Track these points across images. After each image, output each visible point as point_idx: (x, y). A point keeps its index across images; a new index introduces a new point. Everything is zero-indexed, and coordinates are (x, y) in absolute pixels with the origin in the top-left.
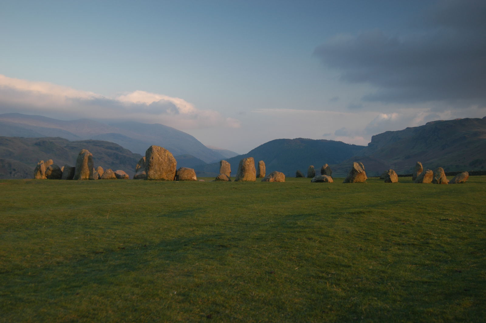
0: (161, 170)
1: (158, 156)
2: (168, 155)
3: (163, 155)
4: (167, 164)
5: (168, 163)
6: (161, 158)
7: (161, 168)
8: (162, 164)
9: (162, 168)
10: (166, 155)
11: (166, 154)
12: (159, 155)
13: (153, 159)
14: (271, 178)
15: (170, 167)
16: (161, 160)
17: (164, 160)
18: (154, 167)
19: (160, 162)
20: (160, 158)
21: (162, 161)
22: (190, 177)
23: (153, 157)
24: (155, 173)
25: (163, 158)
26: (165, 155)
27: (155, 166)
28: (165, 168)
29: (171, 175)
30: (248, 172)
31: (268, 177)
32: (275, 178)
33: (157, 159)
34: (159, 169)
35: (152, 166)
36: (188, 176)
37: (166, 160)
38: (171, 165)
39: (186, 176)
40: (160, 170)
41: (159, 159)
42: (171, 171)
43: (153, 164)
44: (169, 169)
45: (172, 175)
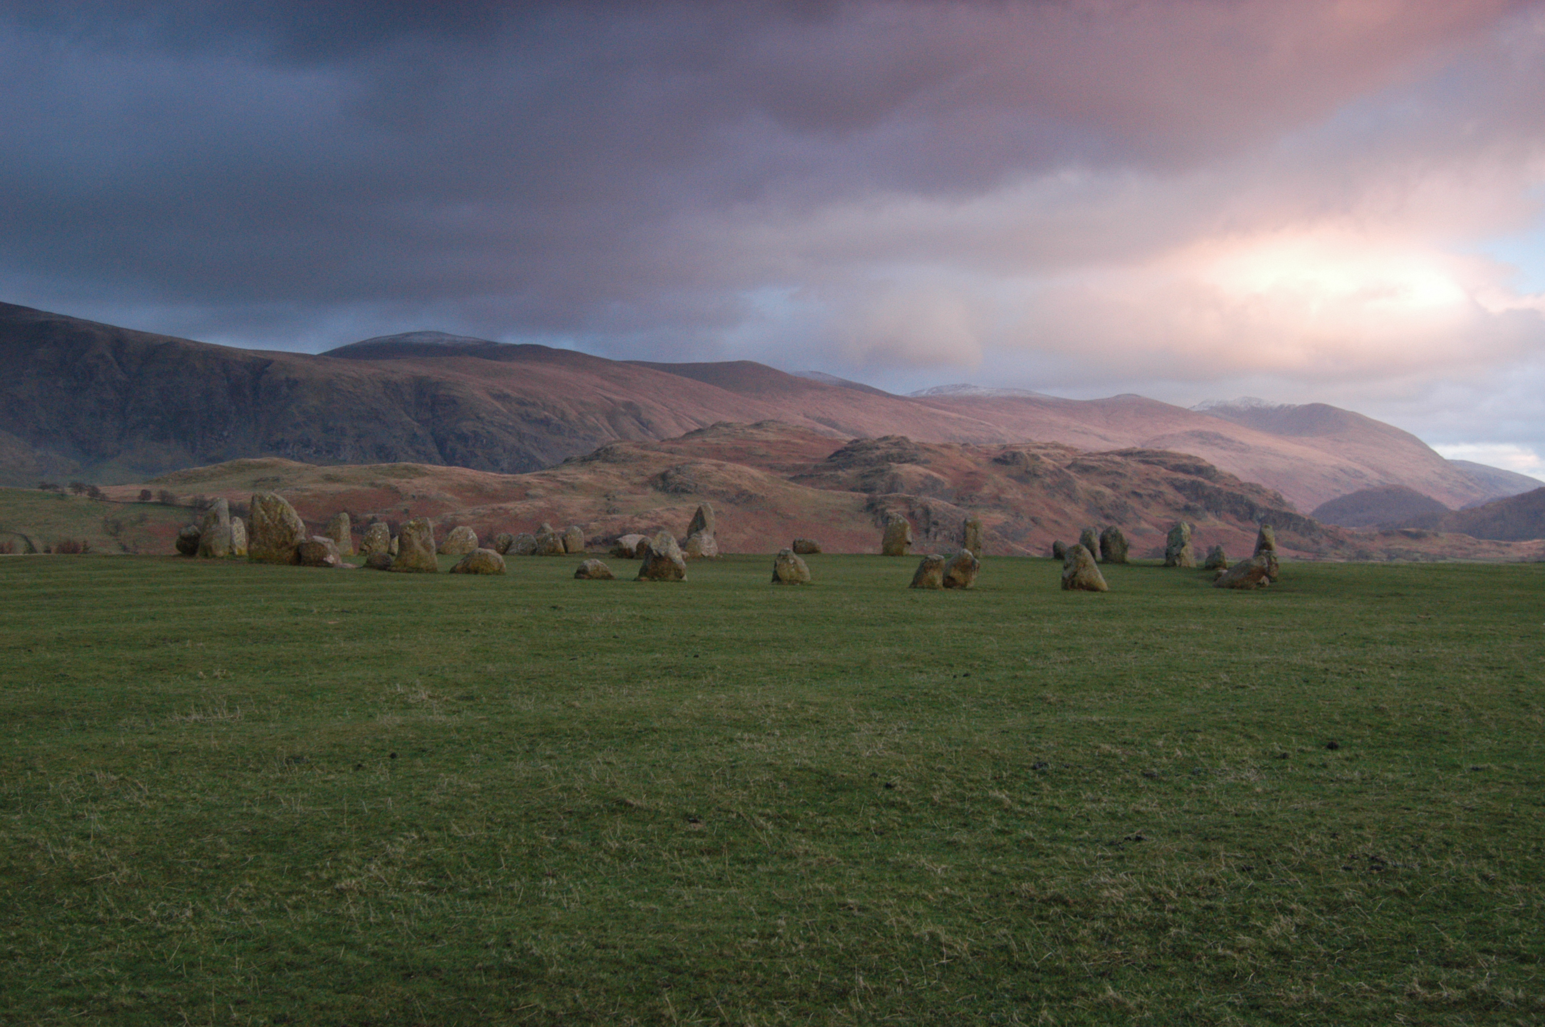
1: (263, 513)
2: (282, 512)
3: (273, 510)
5: (280, 527)
6: (269, 517)
10: (279, 512)
11: (279, 509)
16: (267, 521)
20: (266, 518)
21: (267, 524)
36: (315, 555)
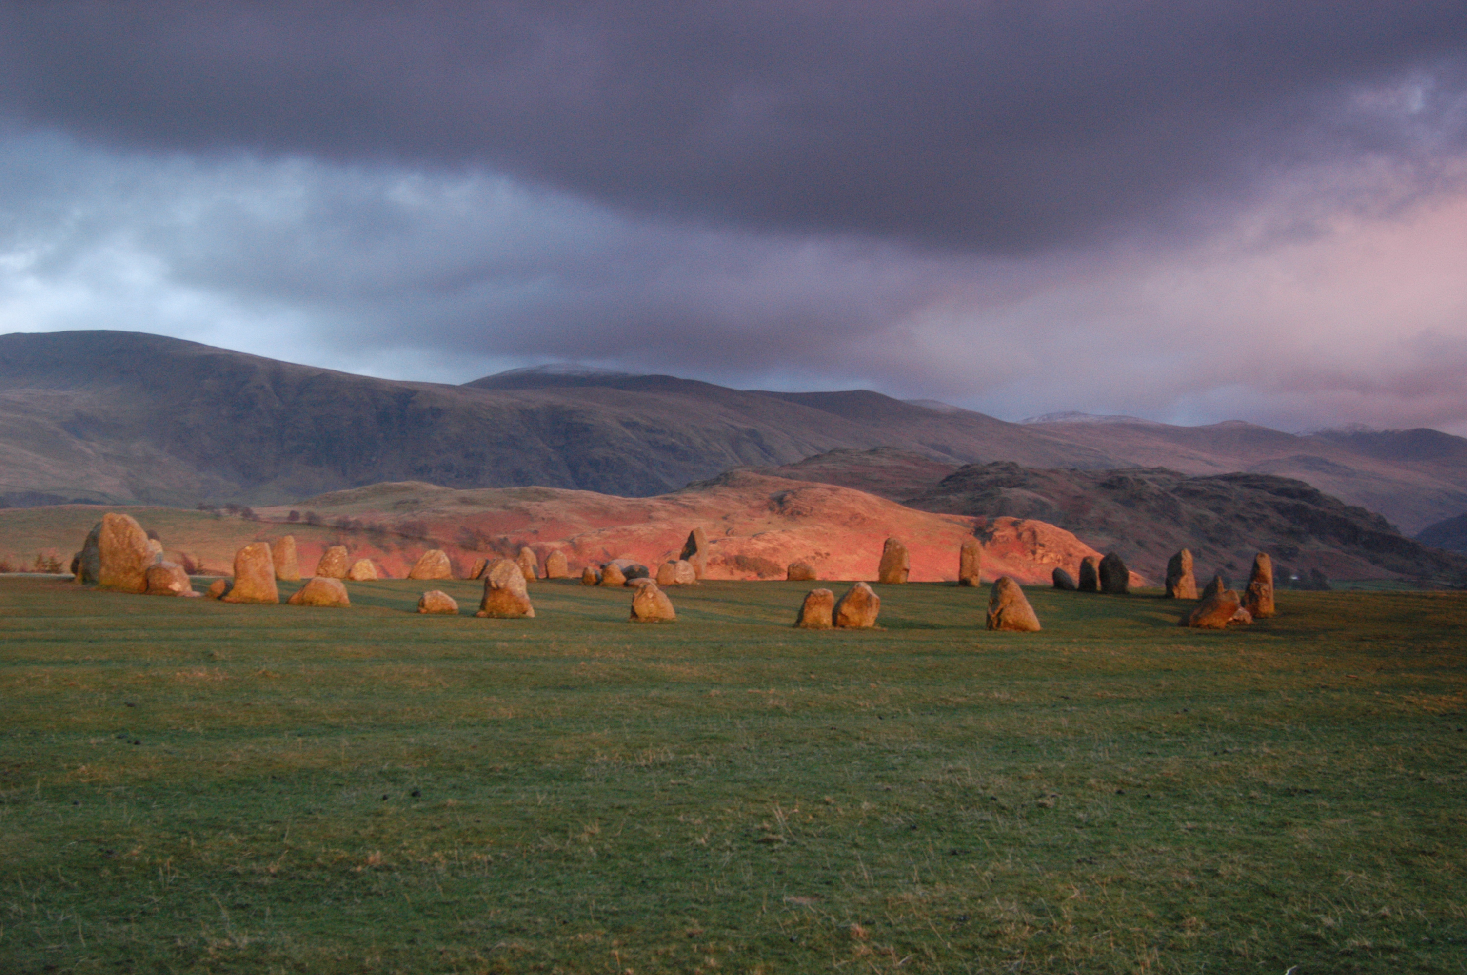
2: (131, 535)
3: (122, 533)
5: (128, 551)
10: (128, 535)
11: (128, 532)
21: (116, 548)
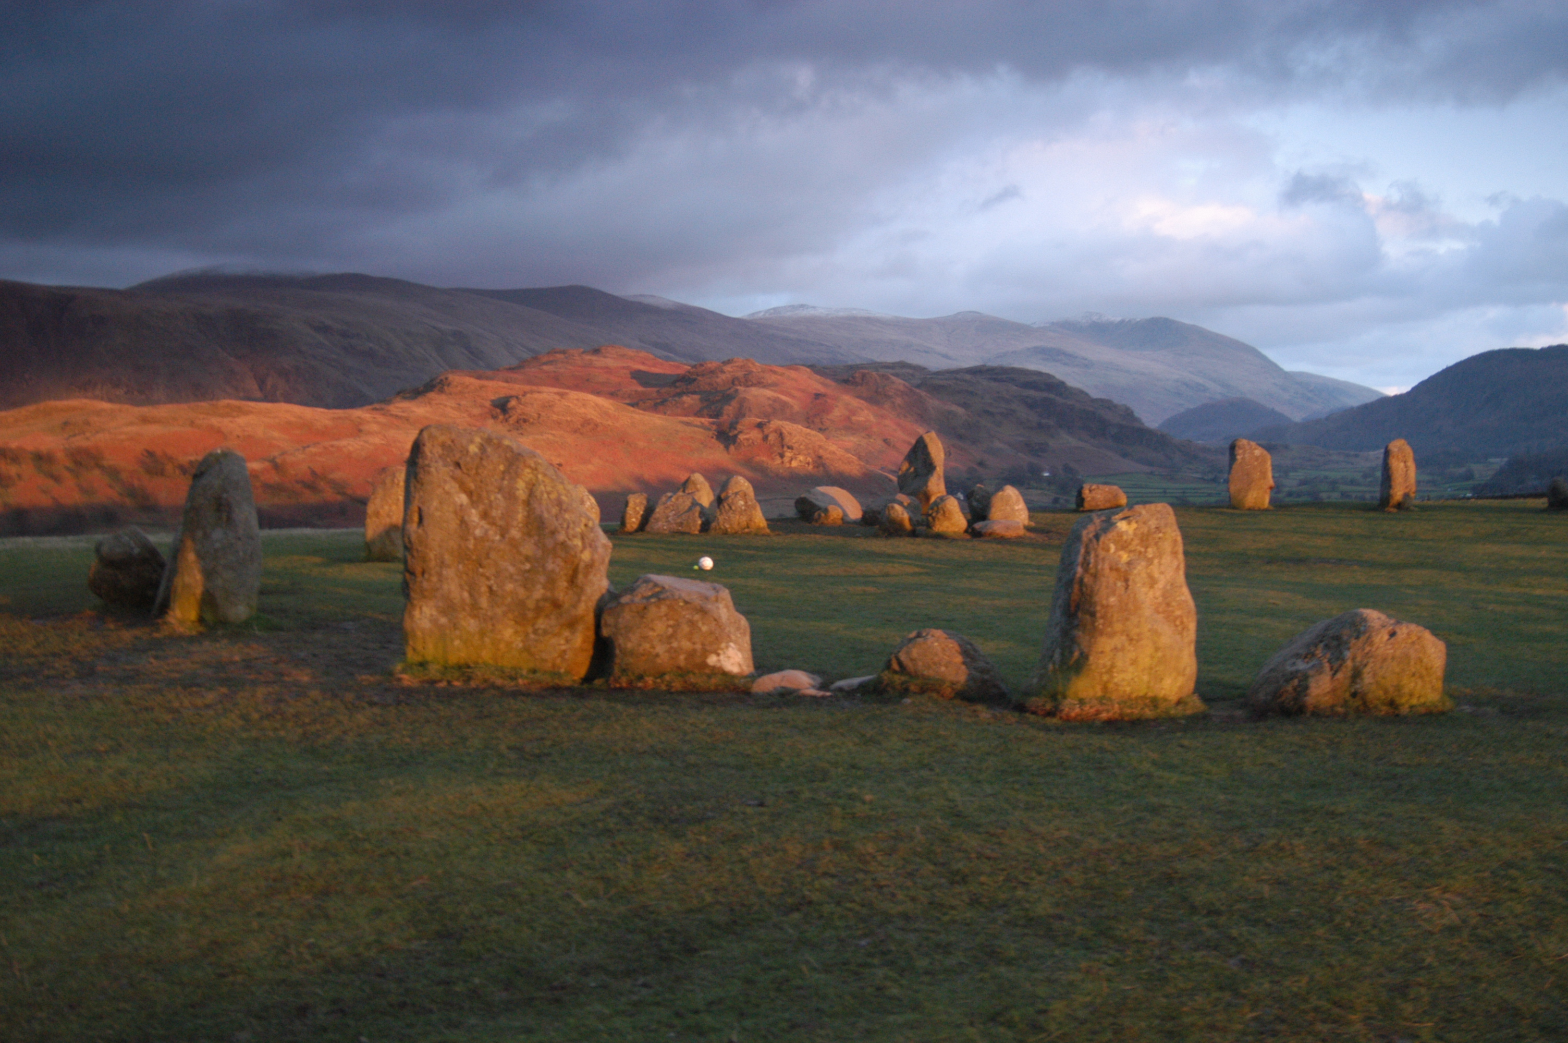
0: (484, 602)
2: (531, 493)
3: (500, 489)
4: (527, 559)
7: (484, 589)
8: (488, 556)
9: (490, 588)
10: (522, 494)
11: (521, 485)
12: (470, 494)
13: (425, 522)
14: (1319, 669)
15: (542, 579)
17: (503, 532)
18: (434, 579)
19: (471, 544)
22: (691, 654)
23: (424, 508)
24: (443, 620)
25: (495, 513)
26: (511, 496)
27: (440, 575)
28: (509, 587)
29: (558, 635)
30: (1118, 627)
31: (1301, 666)
32: (1356, 675)
33: (453, 525)
34: (466, 595)
35: (423, 573)
36: (675, 645)
37: (515, 533)
38: (550, 566)
39: (660, 649)
40: (475, 606)
41: (463, 522)
42: (556, 605)
43: (424, 559)
44: (539, 593)
45: (567, 633)
